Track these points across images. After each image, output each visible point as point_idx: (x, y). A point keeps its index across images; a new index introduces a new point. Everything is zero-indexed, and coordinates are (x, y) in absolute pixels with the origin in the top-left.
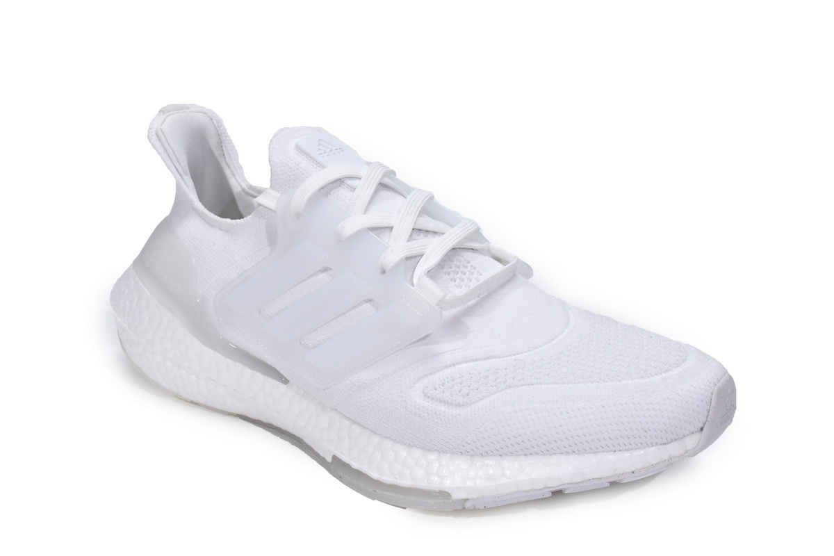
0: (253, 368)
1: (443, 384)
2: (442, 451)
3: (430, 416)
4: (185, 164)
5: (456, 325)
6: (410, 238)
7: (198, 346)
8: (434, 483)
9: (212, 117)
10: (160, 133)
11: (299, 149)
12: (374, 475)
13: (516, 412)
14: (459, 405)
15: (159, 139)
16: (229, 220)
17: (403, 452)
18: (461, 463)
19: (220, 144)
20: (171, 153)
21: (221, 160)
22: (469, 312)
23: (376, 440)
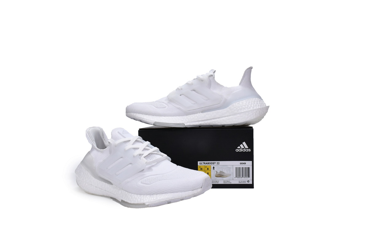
0: (105, 182)
1: (146, 180)
2: (144, 194)
4: (94, 139)
5: (150, 169)
6: (143, 151)
7: (93, 178)
8: (142, 202)
9: (102, 129)
10: (89, 132)
11: (118, 132)
12: (129, 202)
14: (148, 184)
15: (88, 133)
16: (102, 150)
17: (136, 196)
18: (148, 196)
19: (103, 135)
20: (90, 136)
21: (103, 139)
22: (153, 166)
23: (130, 194)
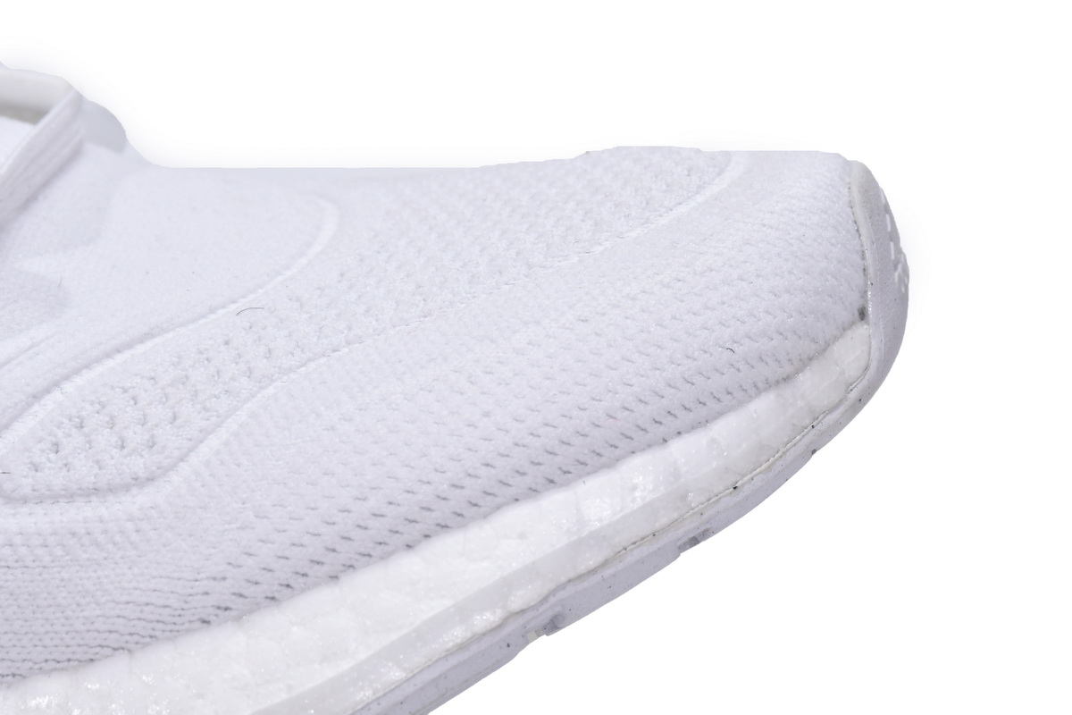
1: (56, 448)
3: (59, 551)
13: (333, 428)
